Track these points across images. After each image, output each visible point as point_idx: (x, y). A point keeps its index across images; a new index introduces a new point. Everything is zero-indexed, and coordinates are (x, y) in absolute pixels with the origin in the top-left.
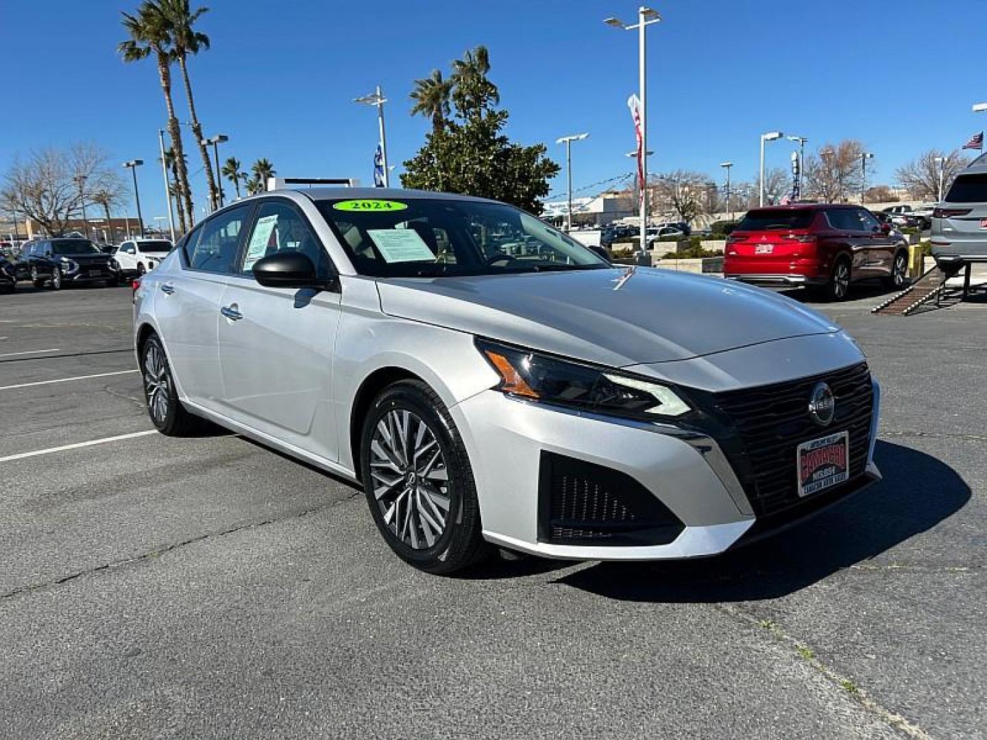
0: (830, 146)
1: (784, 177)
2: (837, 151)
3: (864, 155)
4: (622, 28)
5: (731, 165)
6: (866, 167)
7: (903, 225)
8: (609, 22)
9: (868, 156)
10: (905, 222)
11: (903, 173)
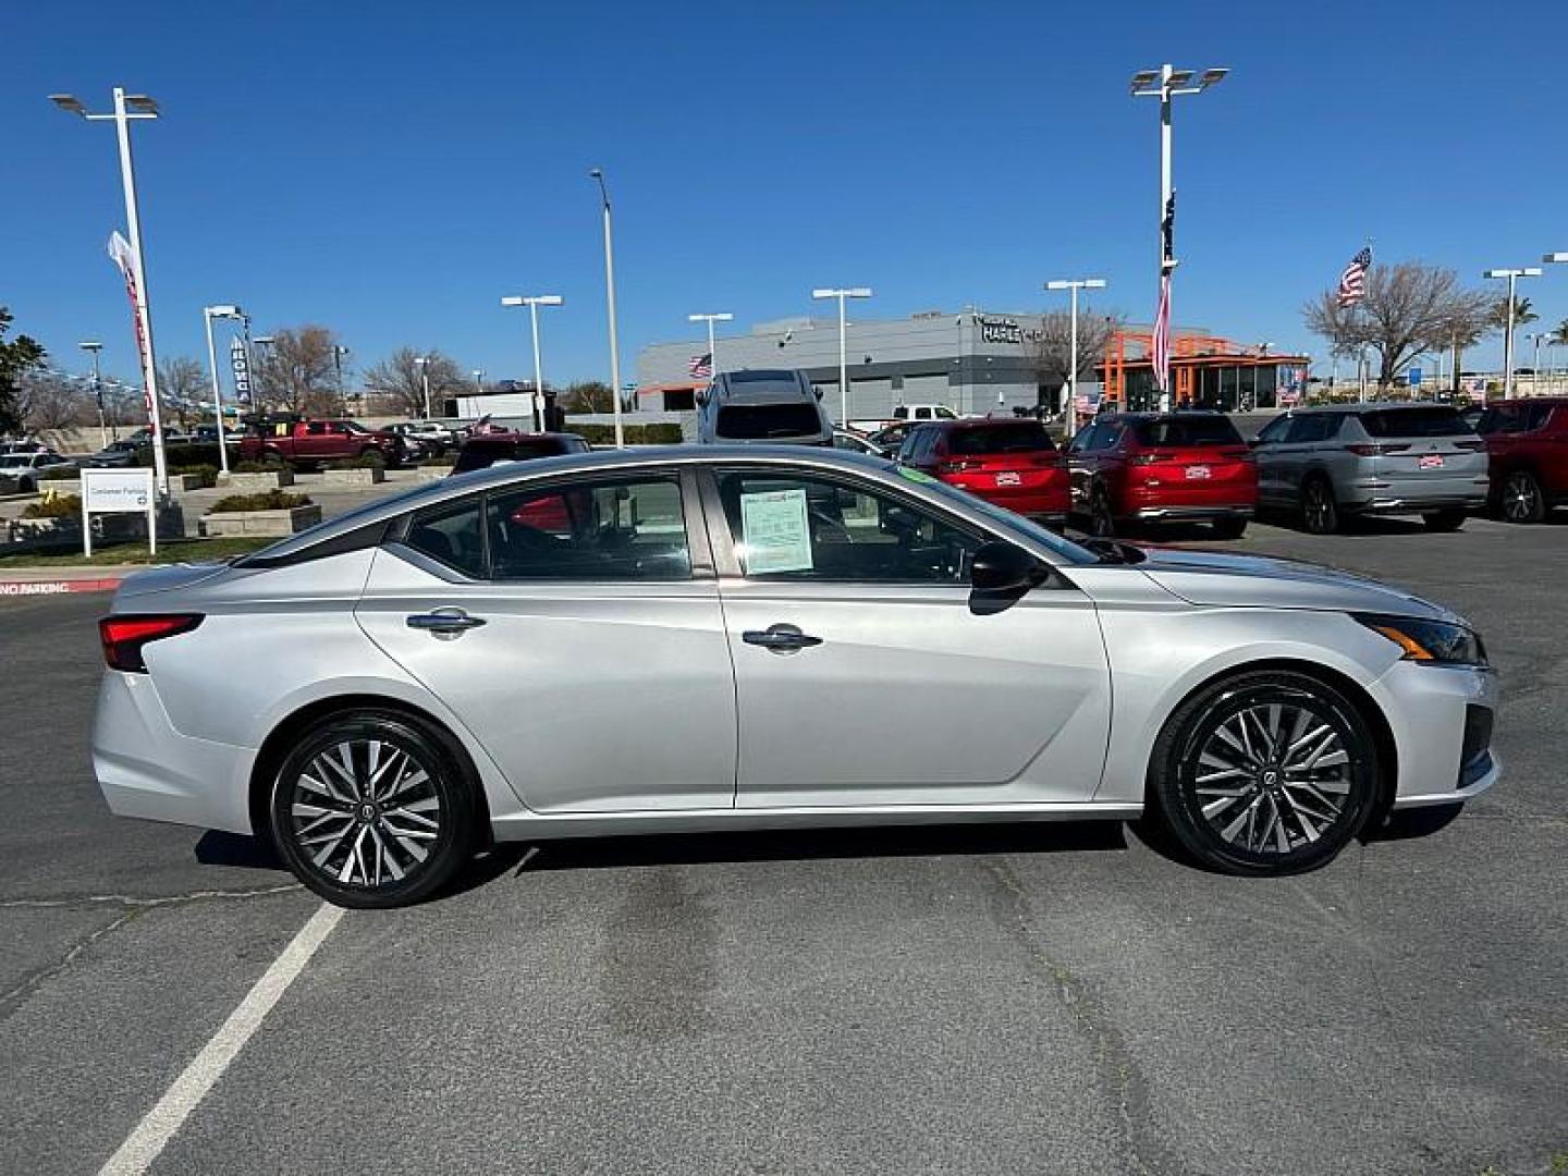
0: (288, 332)
1: (198, 373)
2: (298, 340)
3: (337, 349)
4: (82, 114)
5: (100, 347)
6: (342, 366)
7: (415, 451)
8: (59, 101)
9: (342, 350)
10: (416, 447)
11: (372, 376)
